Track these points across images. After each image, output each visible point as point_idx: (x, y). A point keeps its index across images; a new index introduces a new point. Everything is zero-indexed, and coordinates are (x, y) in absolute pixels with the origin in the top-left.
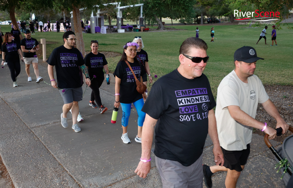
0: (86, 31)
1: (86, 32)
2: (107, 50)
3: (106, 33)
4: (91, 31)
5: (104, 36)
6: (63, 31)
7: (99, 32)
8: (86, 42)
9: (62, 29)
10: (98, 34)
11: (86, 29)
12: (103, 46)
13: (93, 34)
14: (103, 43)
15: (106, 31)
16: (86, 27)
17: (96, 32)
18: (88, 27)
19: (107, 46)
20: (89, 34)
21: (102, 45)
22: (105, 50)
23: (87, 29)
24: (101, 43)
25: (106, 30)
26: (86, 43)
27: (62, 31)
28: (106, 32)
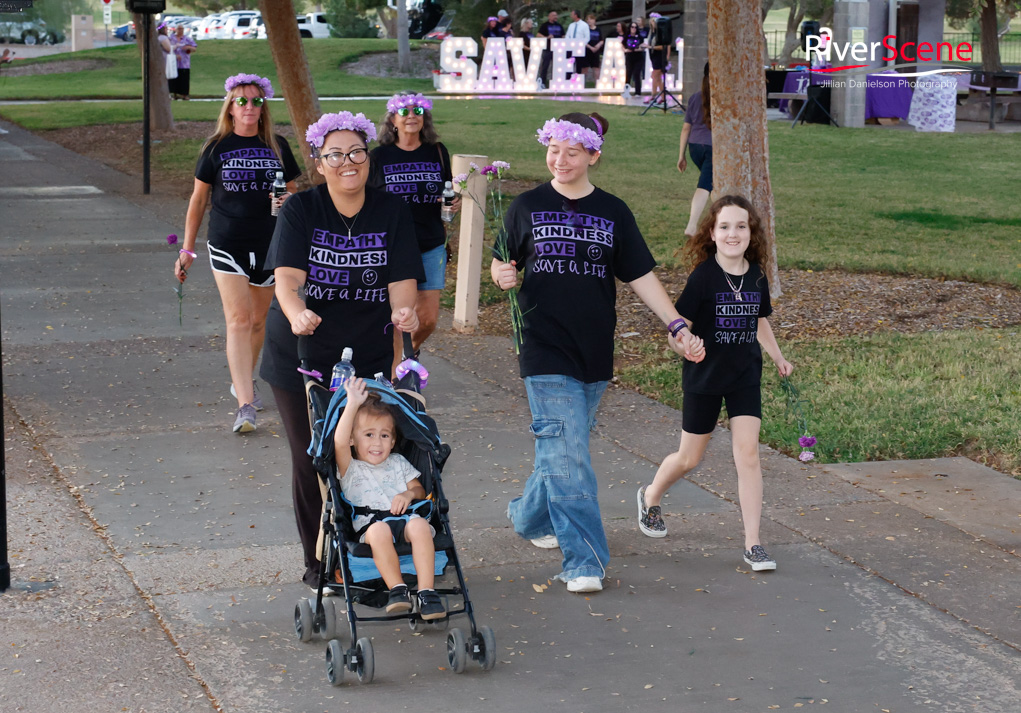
0: (798, 103)
1: (793, 115)
2: (952, 266)
3: (950, 128)
4: (836, 104)
5: (936, 150)
6: (619, 101)
7: (895, 118)
8: (791, 191)
9: (614, 80)
10: (886, 136)
11: (794, 88)
12: (924, 231)
13: (851, 131)
14: (927, 205)
15: (951, 110)
16: (799, 74)
17: (872, 118)
18: (810, 76)
19: (954, 235)
20: (814, 126)
21: (914, 227)
22: (935, 264)
23: (802, 93)
24: (910, 208)
25: (954, 98)
26: (789, 199)
27: (608, 100)
28: (952, 119)
